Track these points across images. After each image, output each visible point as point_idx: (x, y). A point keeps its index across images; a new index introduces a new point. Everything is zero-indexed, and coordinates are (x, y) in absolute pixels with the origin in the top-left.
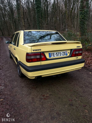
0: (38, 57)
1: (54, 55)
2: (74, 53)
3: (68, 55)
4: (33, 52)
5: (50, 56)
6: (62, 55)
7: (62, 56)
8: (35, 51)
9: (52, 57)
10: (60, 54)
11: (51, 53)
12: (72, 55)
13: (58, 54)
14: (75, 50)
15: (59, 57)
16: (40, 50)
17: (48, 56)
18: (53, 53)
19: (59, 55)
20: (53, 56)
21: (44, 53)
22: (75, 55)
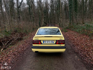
0: (37, 42)
3: (55, 43)
7: (50, 43)
12: (56, 43)
14: (59, 41)
15: (49, 43)
16: (38, 39)
17: (42, 42)
21: (40, 40)
22: (59, 44)
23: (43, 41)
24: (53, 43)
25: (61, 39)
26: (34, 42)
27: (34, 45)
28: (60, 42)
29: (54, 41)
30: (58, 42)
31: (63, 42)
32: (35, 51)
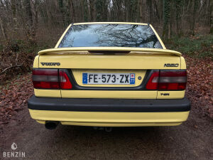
0: (54, 79)
1: (95, 79)
2: (154, 80)
3: (138, 83)
4: (41, 66)
5: (85, 81)
6: (118, 82)
7: (118, 84)
8: (45, 66)
9: (91, 84)
10: (112, 79)
11: (89, 73)
12: (146, 86)
13: (107, 78)
14: (159, 73)
15: (110, 84)
16: (59, 64)
17: (78, 78)
18: (93, 73)
19: (110, 82)
20: (92, 81)
21: (70, 71)
22: (160, 87)
24: (133, 82)
25: (173, 65)
26: (39, 79)
27: (39, 92)
28: (166, 80)
29: (137, 75)
30: (155, 81)
31: (180, 80)
32: (44, 123)
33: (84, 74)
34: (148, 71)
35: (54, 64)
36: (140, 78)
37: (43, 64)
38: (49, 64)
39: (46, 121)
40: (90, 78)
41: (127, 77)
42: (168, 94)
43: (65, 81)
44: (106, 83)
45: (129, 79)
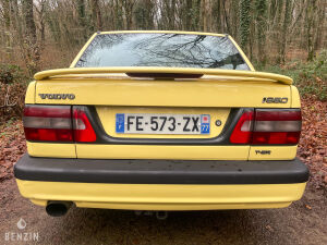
0: (62, 124)
1: (138, 123)
2: (245, 126)
3: (215, 131)
4: (39, 100)
5: (120, 129)
6: (179, 129)
7: (179, 133)
8: (47, 101)
9: (131, 133)
10: (169, 124)
11: (127, 113)
12: (231, 137)
13: (160, 122)
14: (256, 115)
15: (165, 134)
16: (72, 97)
17: (108, 124)
18: (136, 113)
19: (166, 130)
20: (133, 127)
21: (92, 108)
22: (255, 139)
23: (120, 118)
24: (206, 131)
25: (278, 100)
26: (36, 123)
27: (34, 148)
28: (265, 127)
29: (214, 117)
30: (245, 128)
31: (290, 127)
32: (44, 204)
33: (117, 115)
34: (234, 110)
35: (64, 97)
36: (218, 123)
37: (43, 96)
38: (55, 97)
39: (49, 201)
40: (129, 123)
41: (195, 122)
42: (269, 152)
43: (83, 127)
44: (158, 131)
45: (199, 124)
